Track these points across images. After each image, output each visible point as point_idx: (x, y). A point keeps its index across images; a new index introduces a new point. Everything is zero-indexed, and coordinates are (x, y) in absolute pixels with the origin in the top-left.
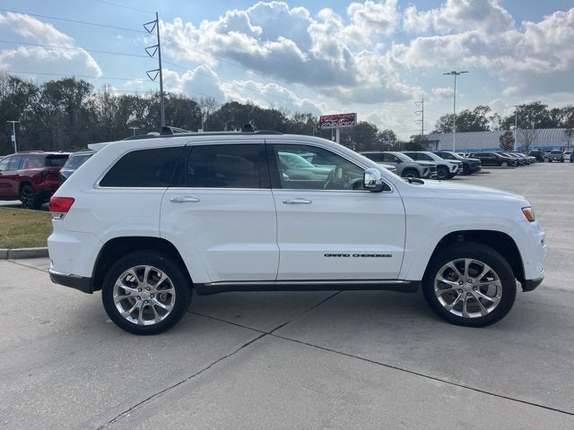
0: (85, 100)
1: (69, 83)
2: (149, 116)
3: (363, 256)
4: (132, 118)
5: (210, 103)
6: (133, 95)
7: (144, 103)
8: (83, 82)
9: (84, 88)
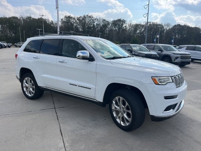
0: (124, 26)
1: (119, 20)
2: (144, 31)
3: (81, 87)
4: (138, 32)
5: (168, 25)
6: (139, 23)
7: (143, 26)
8: (123, 20)
9: (124, 22)
